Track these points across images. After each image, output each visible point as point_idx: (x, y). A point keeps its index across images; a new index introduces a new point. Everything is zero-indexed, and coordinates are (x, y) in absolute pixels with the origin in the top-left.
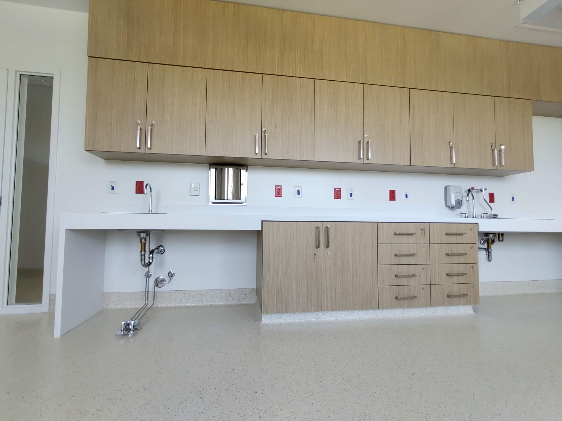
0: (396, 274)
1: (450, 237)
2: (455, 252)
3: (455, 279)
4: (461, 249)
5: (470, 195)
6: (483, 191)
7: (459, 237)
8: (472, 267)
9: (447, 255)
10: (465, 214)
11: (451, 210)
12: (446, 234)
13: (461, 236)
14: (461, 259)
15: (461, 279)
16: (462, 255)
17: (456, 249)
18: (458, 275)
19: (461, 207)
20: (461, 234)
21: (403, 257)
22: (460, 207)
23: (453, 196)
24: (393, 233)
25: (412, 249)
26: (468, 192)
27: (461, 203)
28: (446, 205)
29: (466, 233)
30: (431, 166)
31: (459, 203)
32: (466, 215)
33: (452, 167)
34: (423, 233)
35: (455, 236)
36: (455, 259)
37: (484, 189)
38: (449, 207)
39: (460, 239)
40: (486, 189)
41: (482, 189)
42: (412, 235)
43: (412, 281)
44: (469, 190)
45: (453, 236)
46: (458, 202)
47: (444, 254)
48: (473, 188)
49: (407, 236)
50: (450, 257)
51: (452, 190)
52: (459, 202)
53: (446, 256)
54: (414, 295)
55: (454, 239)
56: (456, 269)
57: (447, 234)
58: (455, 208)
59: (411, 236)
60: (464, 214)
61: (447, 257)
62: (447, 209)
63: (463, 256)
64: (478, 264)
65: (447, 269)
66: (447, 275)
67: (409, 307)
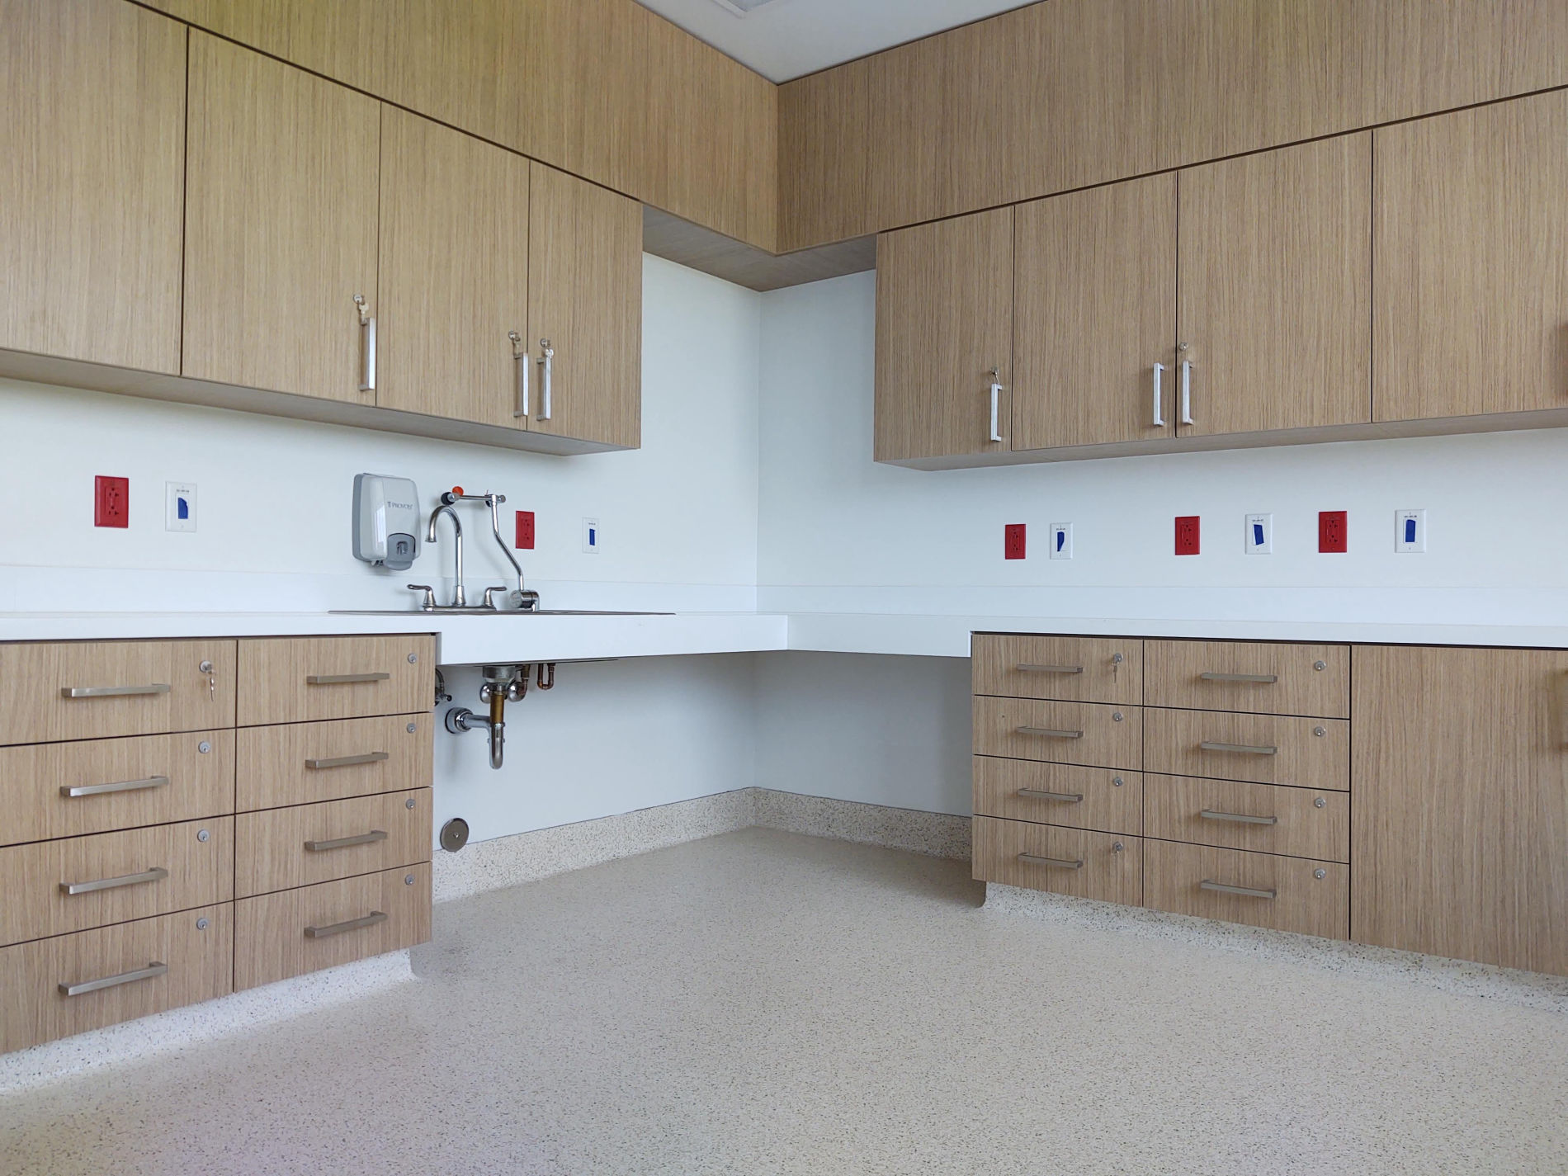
0: (62, 882)
1: (326, 692)
2: (346, 752)
3: (341, 863)
4: (366, 736)
5: (444, 517)
6: (494, 504)
7: (361, 690)
8: (409, 804)
9: (310, 766)
10: (428, 589)
11: (379, 574)
12: (309, 684)
13: (371, 688)
14: (370, 779)
15: (367, 857)
16: (373, 759)
17: (347, 741)
18: (354, 843)
19: (411, 563)
20: (373, 680)
21: (104, 800)
22: (407, 564)
23: (381, 513)
24: (53, 691)
25: (152, 758)
26: (442, 504)
27: (410, 548)
28: (357, 553)
29: (386, 676)
30: (278, 389)
31: (404, 548)
32: (430, 593)
33: (364, 403)
34: (204, 682)
35: (346, 690)
36: (344, 782)
37: (497, 497)
38: (369, 562)
39: (367, 699)
40: (502, 499)
41: (490, 496)
42: (152, 695)
43: (147, 901)
44: (446, 500)
45: (338, 689)
46: (399, 543)
47: (300, 766)
48: (458, 490)
49: (126, 702)
50: (322, 775)
51: (378, 491)
52: (404, 543)
53: (309, 773)
54: (154, 959)
55: (340, 701)
56: (345, 819)
57: (312, 682)
58: (390, 566)
59: (147, 701)
60: (424, 591)
61: (310, 776)
62: (359, 570)
63: (378, 766)
64: (432, 788)
65: (309, 824)
66: (309, 847)
67: (127, 1017)
